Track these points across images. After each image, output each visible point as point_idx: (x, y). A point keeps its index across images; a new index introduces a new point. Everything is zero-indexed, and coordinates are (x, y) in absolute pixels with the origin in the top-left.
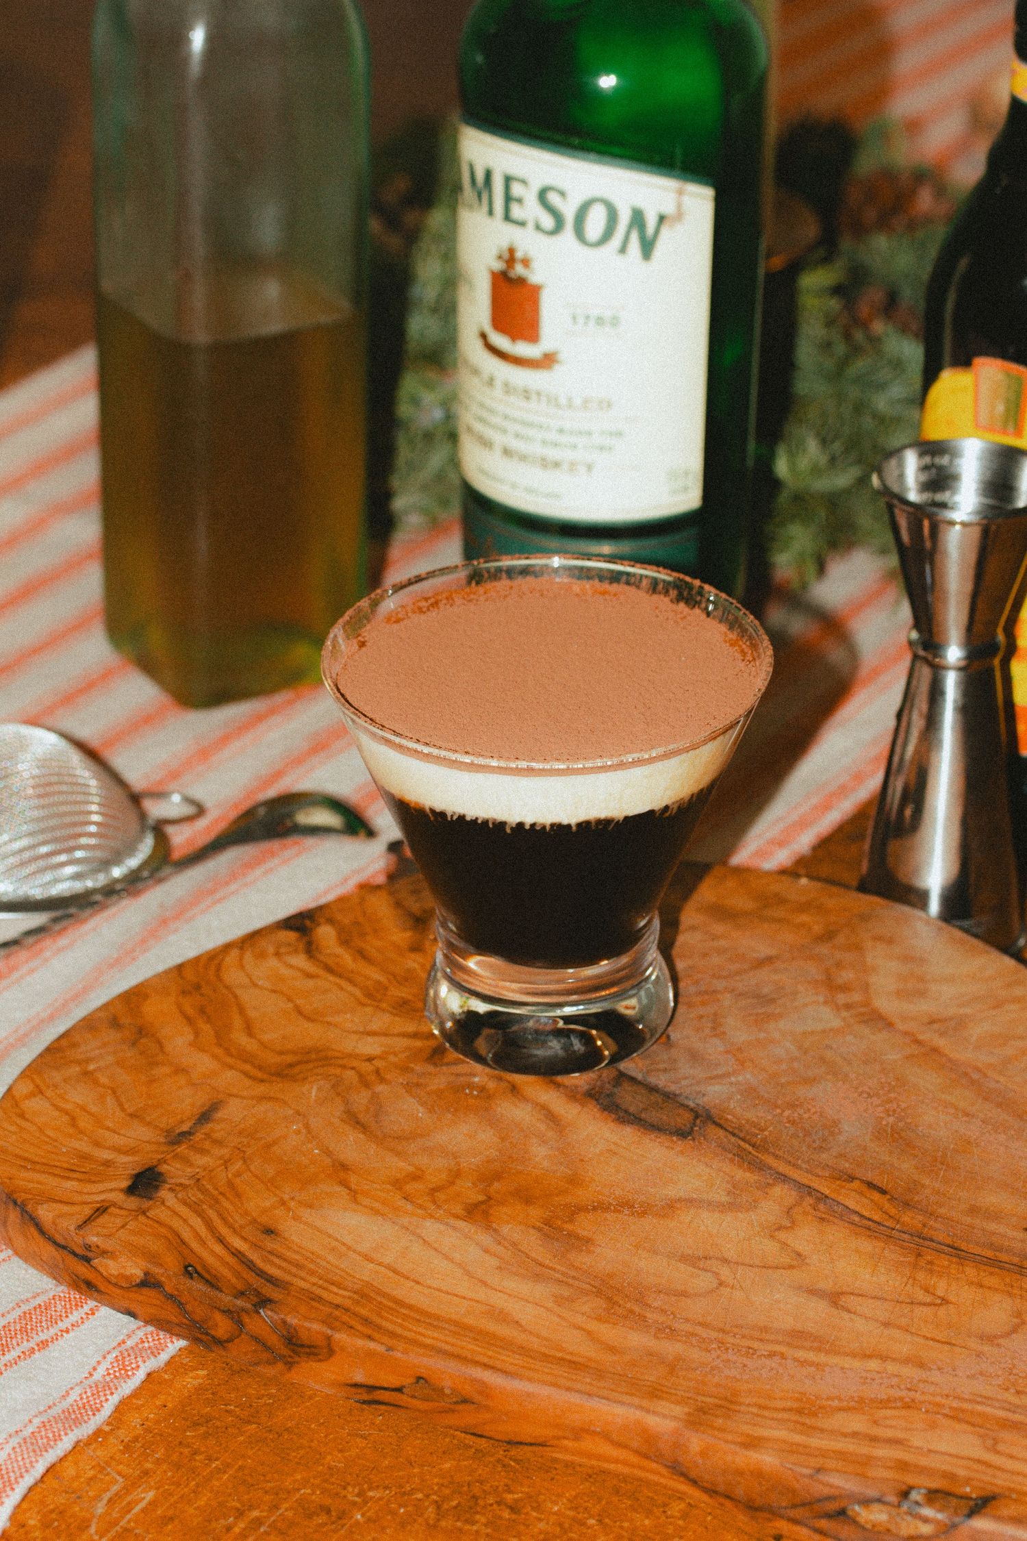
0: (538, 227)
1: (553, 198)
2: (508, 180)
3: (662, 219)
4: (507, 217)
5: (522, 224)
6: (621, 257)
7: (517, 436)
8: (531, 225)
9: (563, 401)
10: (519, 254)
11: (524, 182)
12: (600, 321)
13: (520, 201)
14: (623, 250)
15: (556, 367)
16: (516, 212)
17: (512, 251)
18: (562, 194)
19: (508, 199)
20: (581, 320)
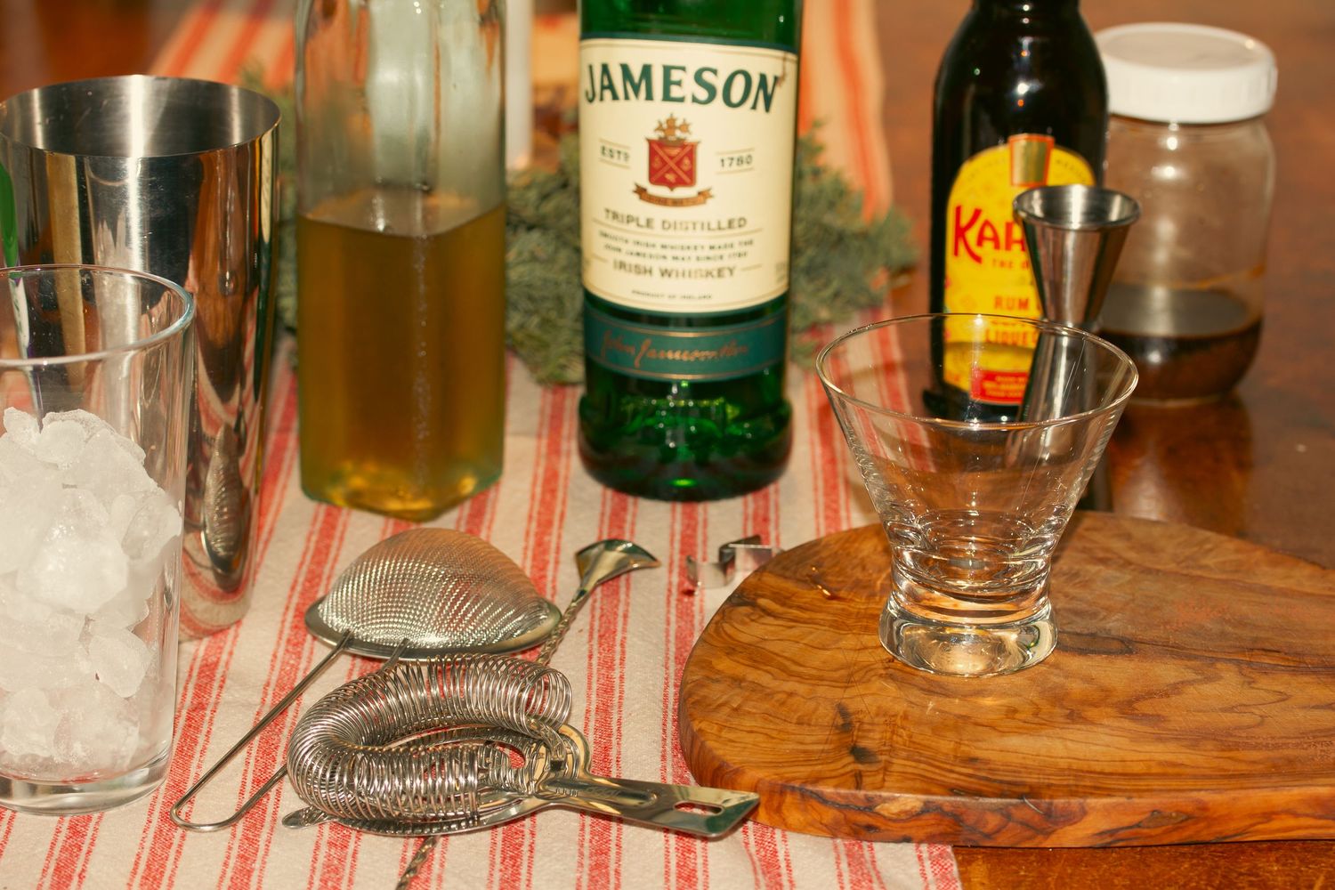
0: (695, 100)
1: (707, 76)
2: (667, 70)
3: (776, 79)
4: (667, 97)
5: (681, 100)
6: (753, 111)
7: (675, 258)
8: (689, 99)
9: (714, 225)
10: (678, 123)
11: (683, 69)
12: (740, 161)
13: (679, 83)
14: (754, 107)
15: (709, 201)
16: (675, 91)
17: (671, 122)
18: (715, 72)
19: (668, 83)
20: (727, 162)
